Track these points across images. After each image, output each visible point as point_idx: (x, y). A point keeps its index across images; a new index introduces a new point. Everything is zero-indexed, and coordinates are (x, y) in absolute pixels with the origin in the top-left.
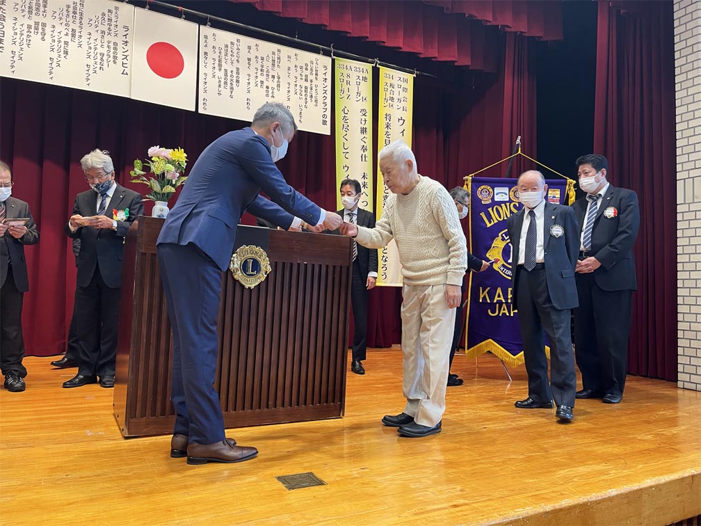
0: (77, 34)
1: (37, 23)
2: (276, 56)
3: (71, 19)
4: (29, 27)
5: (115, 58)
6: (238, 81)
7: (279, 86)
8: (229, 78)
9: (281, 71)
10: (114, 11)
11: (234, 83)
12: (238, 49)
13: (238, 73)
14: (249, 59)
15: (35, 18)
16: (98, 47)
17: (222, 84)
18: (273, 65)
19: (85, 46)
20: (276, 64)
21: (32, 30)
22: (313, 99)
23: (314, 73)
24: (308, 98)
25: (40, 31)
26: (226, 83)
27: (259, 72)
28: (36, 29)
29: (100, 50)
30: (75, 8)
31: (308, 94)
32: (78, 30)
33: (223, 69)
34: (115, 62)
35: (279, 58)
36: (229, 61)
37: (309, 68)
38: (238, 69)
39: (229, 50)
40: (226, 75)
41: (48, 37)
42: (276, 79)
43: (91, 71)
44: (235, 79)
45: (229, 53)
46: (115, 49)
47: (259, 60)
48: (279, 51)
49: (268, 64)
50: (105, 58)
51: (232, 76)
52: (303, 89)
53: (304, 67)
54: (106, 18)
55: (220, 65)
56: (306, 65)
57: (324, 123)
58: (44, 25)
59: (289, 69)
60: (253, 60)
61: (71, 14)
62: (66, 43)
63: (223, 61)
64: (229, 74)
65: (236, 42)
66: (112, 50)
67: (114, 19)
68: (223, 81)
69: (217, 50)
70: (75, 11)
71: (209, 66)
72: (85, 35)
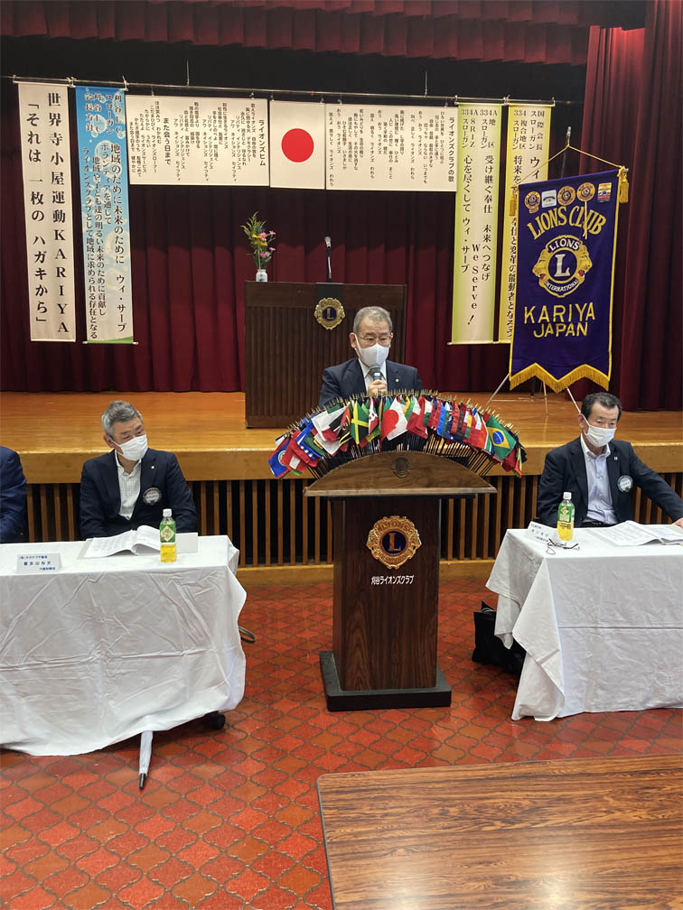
0: (224, 136)
1: (192, 134)
2: (399, 119)
4: (187, 138)
5: (254, 151)
6: (361, 152)
7: (402, 149)
8: (353, 150)
9: (405, 133)
10: (251, 109)
11: (359, 154)
12: (361, 119)
13: (361, 144)
14: (372, 128)
15: (191, 129)
16: (241, 144)
17: (347, 158)
18: (397, 128)
19: (230, 146)
20: (399, 126)
21: (189, 141)
22: (439, 157)
23: (440, 128)
24: (434, 156)
25: (195, 140)
26: (350, 156)
27: (383, 138)
28: (193, 138)
29: (242, 147)
30: (220, 113)
31: (434, 152)
32: (224, 132)
33: (347, 142)
34: (254, 156)
35: (402, 120)
36: (353, 133)
38: (361, 139)
39: (353, 122)
40: (351, 148)
41: (201, 144)
42: (400, 142)
43: (237, 168)
44: (359, 150)
45: (353, 125)
46: (254, 143)
47: (383, 126)
48: (402, 112)
49: (391, 129)
50: (247, 153)
51: (356, 148)
52: (428, 148)
53: (429, 124)
54: (245, 117)
55: (344, 139)
56: (431, 121)
57: (451, 179)
58: (198, 134)
59: (413, 129)
60: (376, 127)
61: (217, 119)
62: (216, 146)
63: (348, 134)
64: (353, 146)
65: (359, 113)
66: (252, 145)
67: (251, 117)
68: (347, 154)
69: (342, 126)
70: (220, 115)
71: (335, 142)
72: (229, 136)
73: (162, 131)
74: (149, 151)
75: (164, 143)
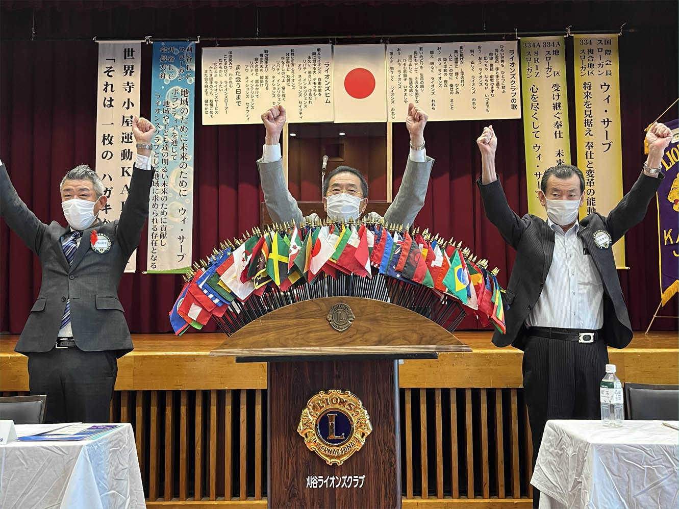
0: (291, 79)
1: (262, 78)
2: (459, 54)
3: (285, 68)
4: (257, 81)
5: (320, 91)
6: (422, 86)
7: (462, 81)
8: (414, 85)
9: (464, 67)
10: (317, 53)
11: (419, 89)
12: (421, 56)
13: (422, 79)
14: (432, 63)
15: (261, 74)
16: (307, 85)
17: (408, 92)
18: (456, 63)
19: (297, 87)
20: (459, 61)
21: (259, 84)
22: (500, 86)
23: (500, 60)
24: (495, 87)
25: (265, 82)
26: (411, 90)
27: (443, 72)
28: (262, 82)
29: (308, 88)
31: (495, 82)
32: (291, 75)
33: (408, 78)
34: (320, 95)
35: (462, 55)
36: (413, 70)
37: (494, 56)
38: (422, 75)
40: (411, 83)
41: (270, 87)
42: (460, 75)
43: (303, 106)
44: (419, 85)
45: (413, 62)
46: (320, 83)
47: (442, 62)
48: (461, 48)
49: (450, 63)
51: (416, 82)
52: (489, 79)
53: (489, 57)
54: (311, 60)
55: (405, 76)
56: (491, 54)
57: (514, 107)
58: (267, 77)
59: (473, 63)
60: (436, 63)
61: (285, 64)
62: (284, 88)
65: (419, 51)
66: (317, 85)
67: (317, 60)
68: (408, 89)
69: (402, 63)
70: (288, 60)
71: (396, 78)
72: (297, 78)
73: (234, 77)
74: (221, 95)
75: (235, 87)
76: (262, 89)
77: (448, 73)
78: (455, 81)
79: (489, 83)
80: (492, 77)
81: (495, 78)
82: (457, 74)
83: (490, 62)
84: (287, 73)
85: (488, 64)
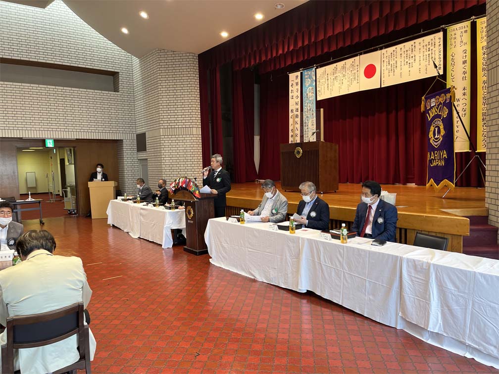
1: (335, 77)
2: (413, 46)
5: (355, 78)
6: (396, 67)
7: (415, 60)
8: (393, 67)
9: (416, 53)
10: (354, 61)
11: (395, 69)
12: (396, 52)
13: (396, 63)
14: (401, 54)
15: (335, 75)
16: (350, 77)
18: (412, 51)
19: (347, 78)
23: (433, 44)
24: (431, 59)
26: (391, 70)
27: (406, 58)
28: (335, 79)
34: (355, 80)
35: (415, 47)
36: (393, 59)
37: (430, 43)
38: (396, 61)
41: (338, 80)
43: (349, 86)
45: (393, 56)
47: (406, 52)
48: (415, 43)
49: (409, 52)
50: (352, 79)
51: (394, 65)
53: (428, 44)
54: (352, 65)
55: (389, 63)
57: (440, 68)
59: (420, 49)
60: (403, 54)
61: (343, 69)
63: (390, 60)
65: (395, 50)
66: (354, 76)
68: (390, 70)
69: (388, 57)
70: (344, 67)
71: (385, 66)
72: (347, 74)
73: (327, 79)
74: (323, 87)
75: (327, 83)
76: (335, 82)
77: (408, 57)
78: (412, 61)
79: (428, 58)
80: (429, 55)
81: (430, 55)
82: (412, 57)
83: (428, 47)
84: (344, 73)
85: (427, 48)
